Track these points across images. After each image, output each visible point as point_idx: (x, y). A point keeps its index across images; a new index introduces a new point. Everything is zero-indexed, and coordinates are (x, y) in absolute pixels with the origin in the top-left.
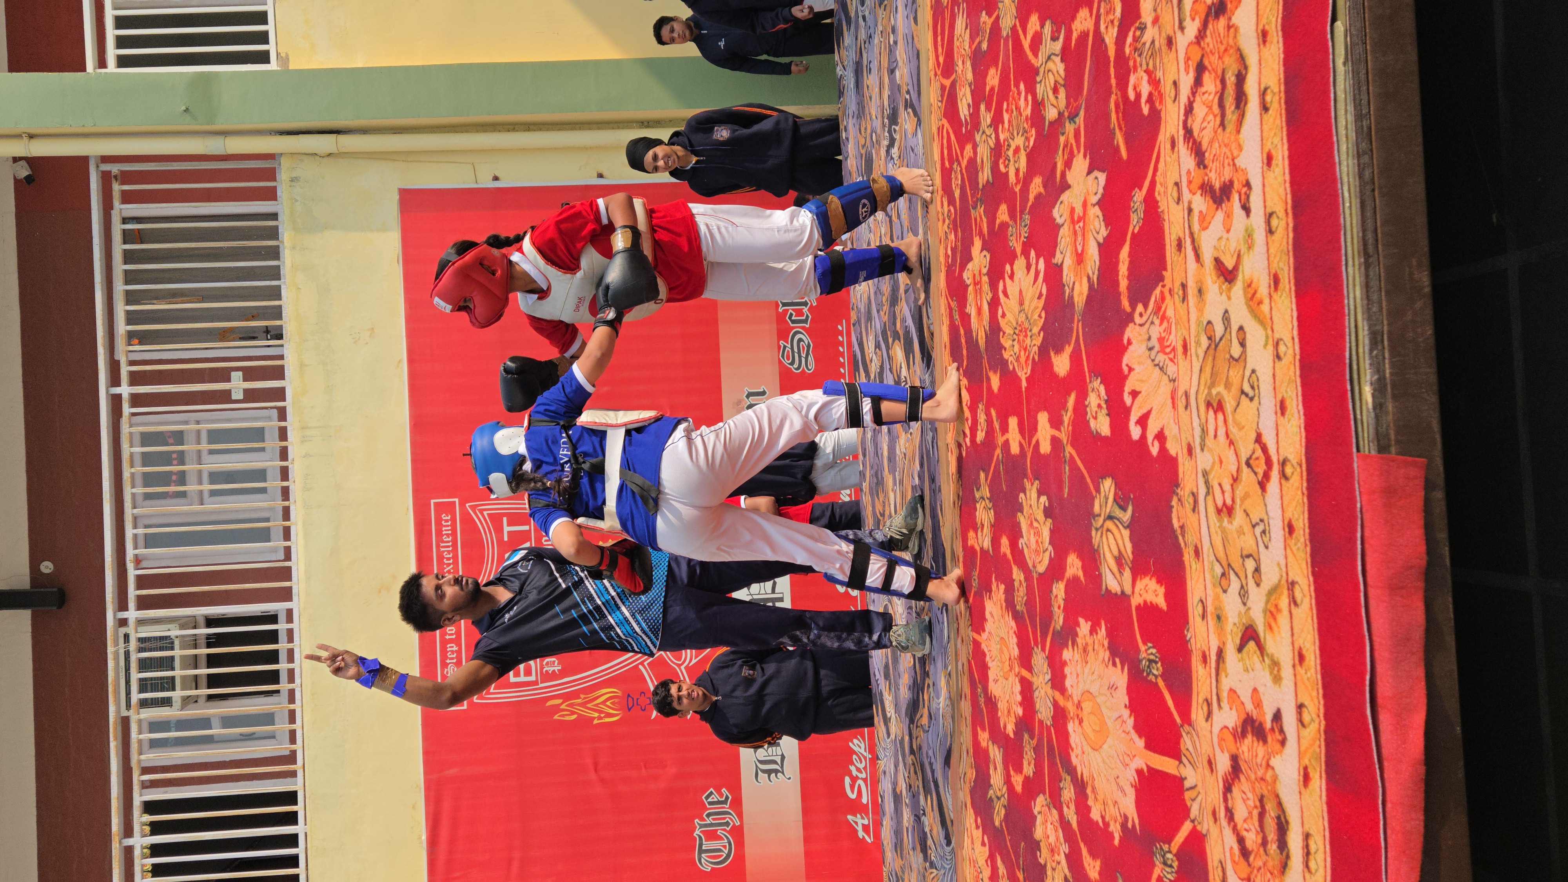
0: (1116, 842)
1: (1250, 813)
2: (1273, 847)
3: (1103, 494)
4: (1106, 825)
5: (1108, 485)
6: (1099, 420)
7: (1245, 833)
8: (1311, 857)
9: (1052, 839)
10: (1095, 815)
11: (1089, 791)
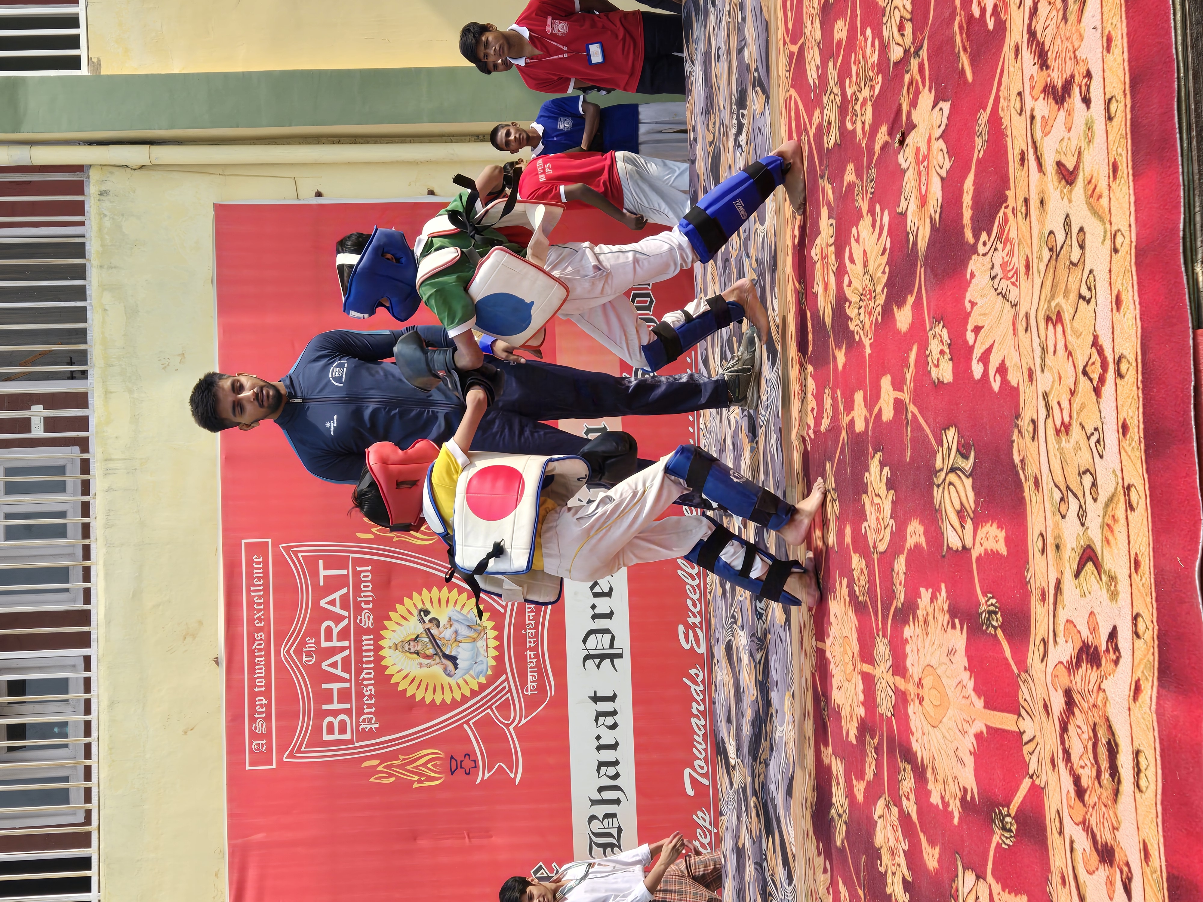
0: (956, 821)
1: (1086, 748)
2: (1106, 776)
3: (945, 446)
4: (946, 804)
5: (951, 435)
6: (941, 367)
7: (1080, 771)
8: (1142, 775)
9: (892, 842)
10: (935, 799)
11: (929, 775)
